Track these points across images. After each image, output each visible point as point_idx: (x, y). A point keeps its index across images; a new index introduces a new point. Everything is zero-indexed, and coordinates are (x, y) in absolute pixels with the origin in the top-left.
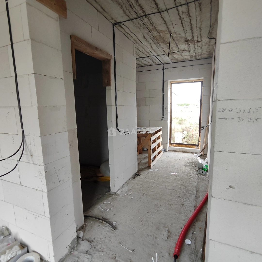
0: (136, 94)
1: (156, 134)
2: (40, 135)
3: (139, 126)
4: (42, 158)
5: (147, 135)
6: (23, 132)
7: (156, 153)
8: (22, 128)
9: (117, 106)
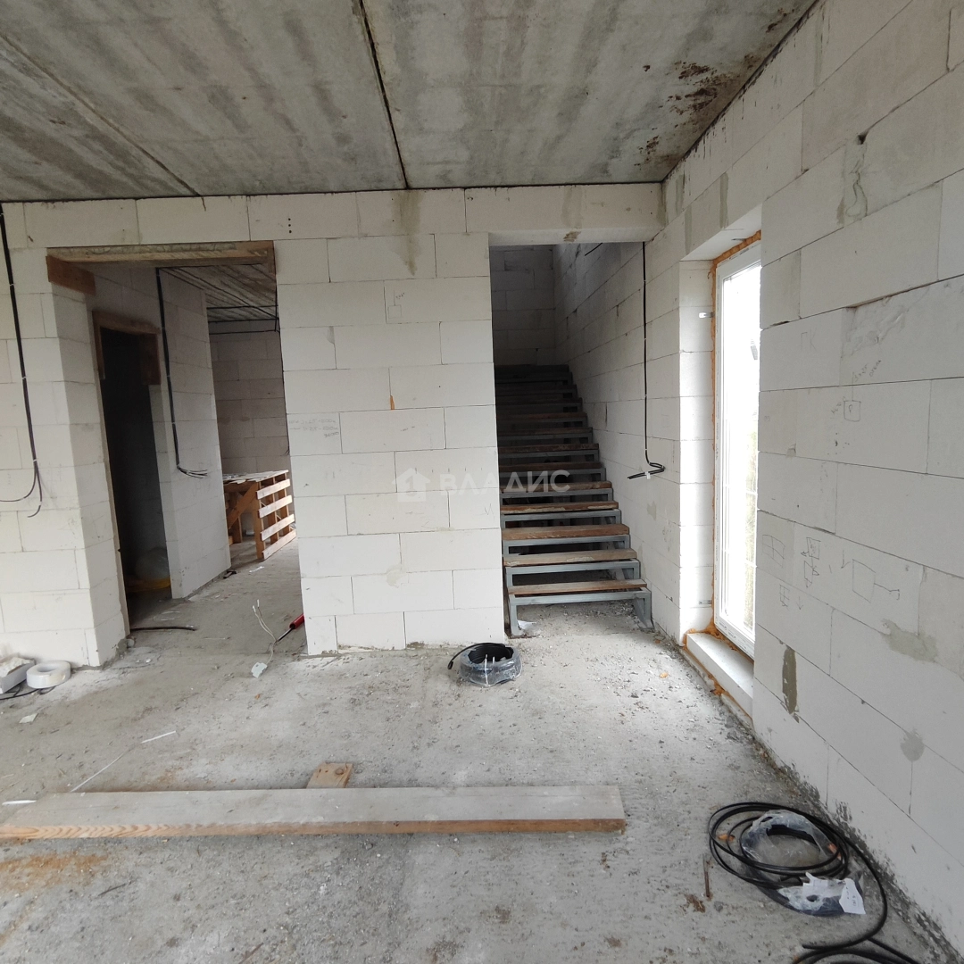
0: (213, 396)
1: (272, 486)
2: (73, 464)
3: (225, 471)
4: (77, 498)
5: (250, 487)
6: (35, 464)
7: (274, 529)
8: (34, 458)
9: (176, 423)
